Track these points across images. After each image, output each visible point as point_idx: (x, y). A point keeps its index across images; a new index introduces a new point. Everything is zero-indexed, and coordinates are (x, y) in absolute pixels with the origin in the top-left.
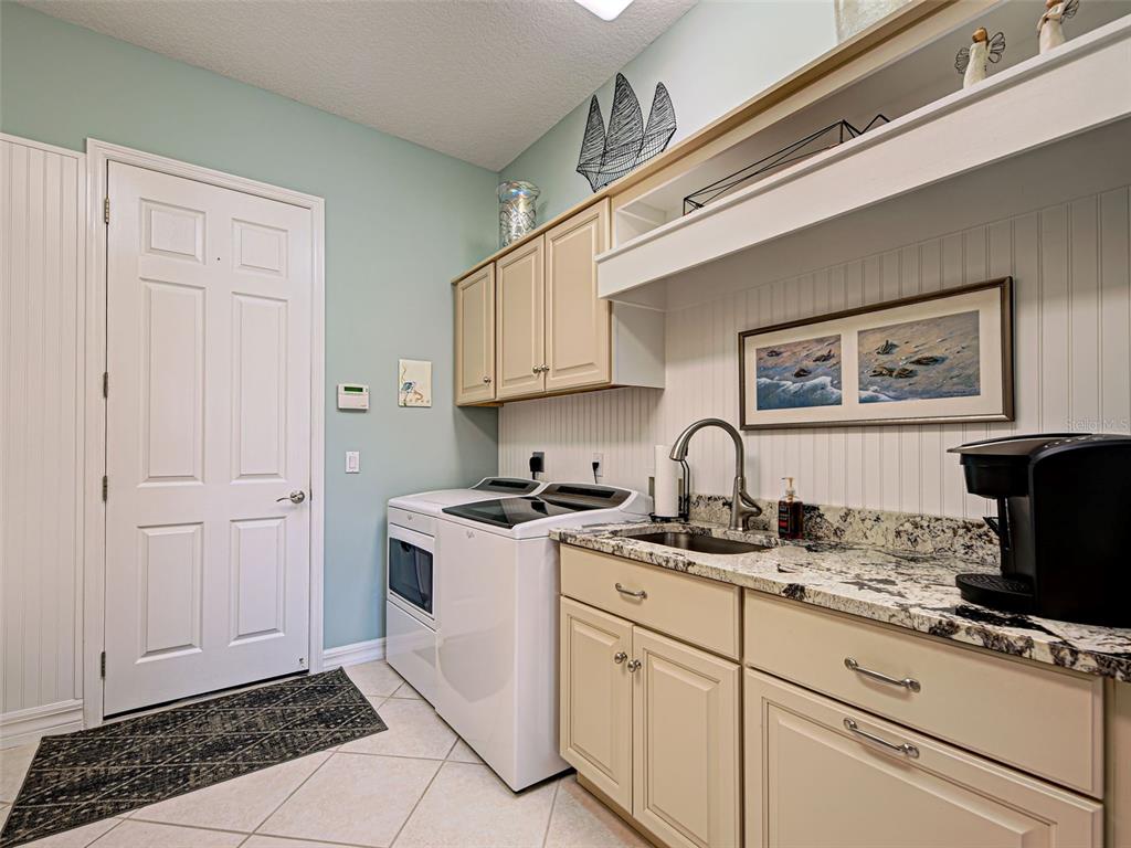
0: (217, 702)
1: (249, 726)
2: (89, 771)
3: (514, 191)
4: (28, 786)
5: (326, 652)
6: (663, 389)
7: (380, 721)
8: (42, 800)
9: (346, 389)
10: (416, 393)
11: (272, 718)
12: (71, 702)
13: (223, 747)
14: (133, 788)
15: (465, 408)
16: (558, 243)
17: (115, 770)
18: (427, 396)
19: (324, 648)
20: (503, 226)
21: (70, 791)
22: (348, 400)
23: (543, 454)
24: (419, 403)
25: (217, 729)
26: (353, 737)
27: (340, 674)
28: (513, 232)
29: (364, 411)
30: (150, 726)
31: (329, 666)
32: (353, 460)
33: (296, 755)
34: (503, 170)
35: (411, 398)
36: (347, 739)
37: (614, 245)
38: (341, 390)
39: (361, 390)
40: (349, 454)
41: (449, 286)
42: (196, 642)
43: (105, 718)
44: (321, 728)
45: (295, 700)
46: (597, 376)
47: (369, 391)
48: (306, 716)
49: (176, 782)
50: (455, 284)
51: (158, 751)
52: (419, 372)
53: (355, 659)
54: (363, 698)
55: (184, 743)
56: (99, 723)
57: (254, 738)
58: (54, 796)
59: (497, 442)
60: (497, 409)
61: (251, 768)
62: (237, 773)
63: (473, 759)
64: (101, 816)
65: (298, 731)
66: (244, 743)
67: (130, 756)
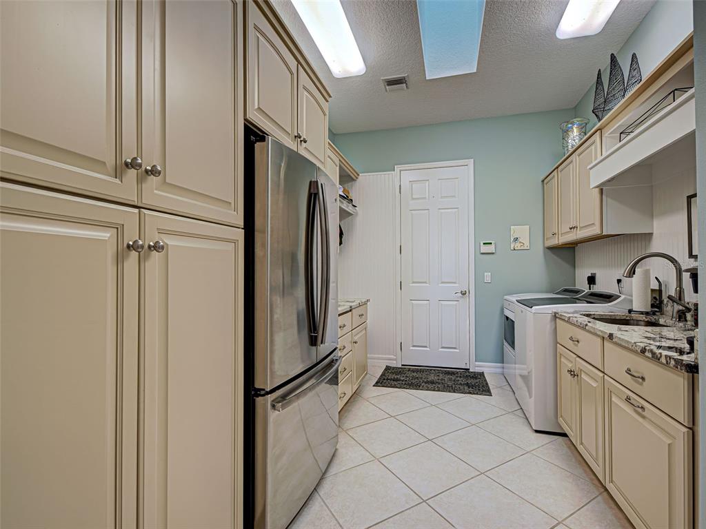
0: (434, 370)
1: (442, 380)
2: (396, 377)
3: (570, 126)
4: (381, 376)
5: (477, 363)
6: (652, 233)
7: (490, 392)
8: (384, 379)
9: (484, 244)
10: (520, 242)
11: (450, 380)
12: (392, 356)
13: (432, 382)
14: (405, 384)
15: (550, 248)
16: (581, 157)
17: (402, 379)
18: (527, 244)
19: (476, 361)
20: (565, 146)
21: (391, 380)
22: (485, 249)
23: (595, 274)
24: (522, 248)
25: (432, 377)
26: (477, 394)
27: (482, 374)
28: (570, 147)
29: (493, 253)
30: (413, 371)
31: (478, 370)
32: (488, 276)
33: (455, 392)
34: (576, 106)
35: (518, 246)
36: (474, 394)
37: (604, 153)
38: (482, 244)
39: (491, 243)
40: (486, 274)
41: (541, 183)
42: (428, 345)
43: (402, 365)
44: (466, 388)
45: (460, 377)
46: (595, 231)
47: (495, 244)
48: (462, 383)
49: (417, 386)
50: (543, 181)
51: (414, 378)
52: (522, 232)
53: (489, 369)
54: (487, 384)
55: (421, 378)
56: (400, 366)
57: (443, 383)
58: (387, 379)
59: (574, 267)
60: (574, 247)
61: (439, 390)
62: (434, 390)
63: (523, 416)
64: (397, 387)
65: (458, 386)
66: (439, 384)
67: (406, 376)
